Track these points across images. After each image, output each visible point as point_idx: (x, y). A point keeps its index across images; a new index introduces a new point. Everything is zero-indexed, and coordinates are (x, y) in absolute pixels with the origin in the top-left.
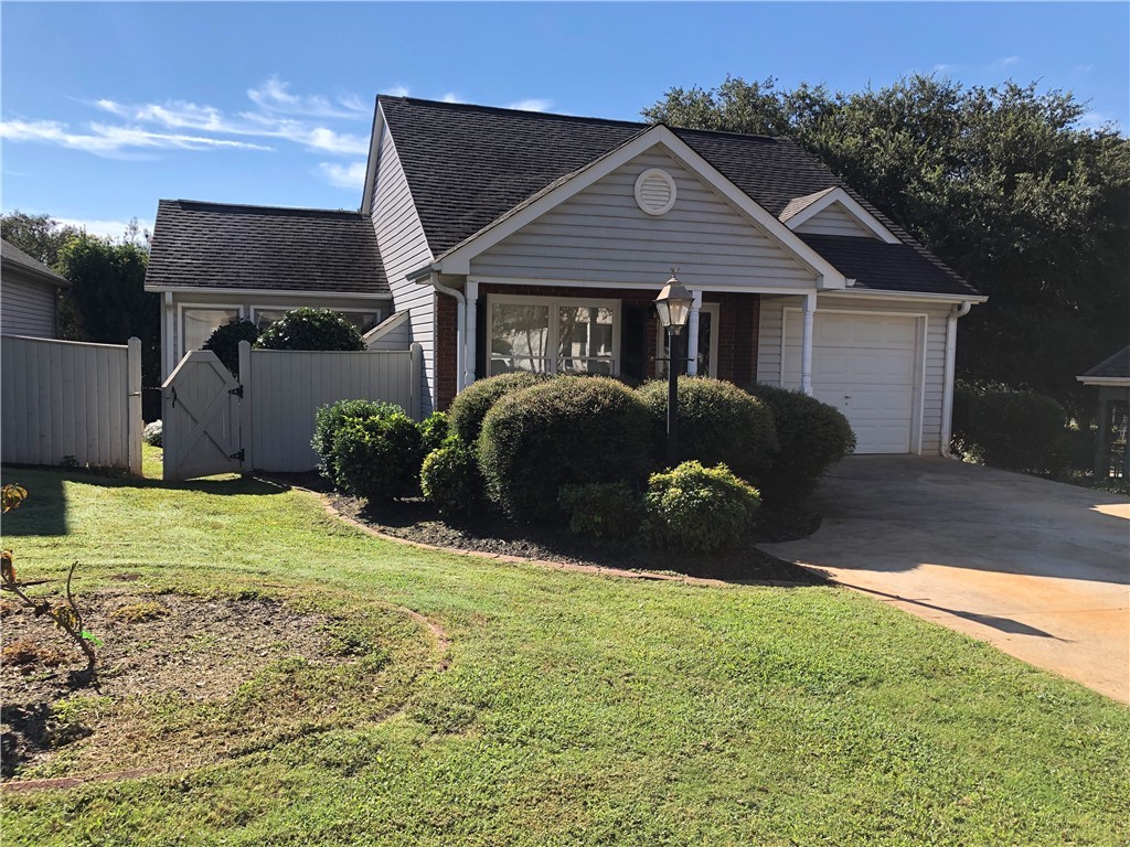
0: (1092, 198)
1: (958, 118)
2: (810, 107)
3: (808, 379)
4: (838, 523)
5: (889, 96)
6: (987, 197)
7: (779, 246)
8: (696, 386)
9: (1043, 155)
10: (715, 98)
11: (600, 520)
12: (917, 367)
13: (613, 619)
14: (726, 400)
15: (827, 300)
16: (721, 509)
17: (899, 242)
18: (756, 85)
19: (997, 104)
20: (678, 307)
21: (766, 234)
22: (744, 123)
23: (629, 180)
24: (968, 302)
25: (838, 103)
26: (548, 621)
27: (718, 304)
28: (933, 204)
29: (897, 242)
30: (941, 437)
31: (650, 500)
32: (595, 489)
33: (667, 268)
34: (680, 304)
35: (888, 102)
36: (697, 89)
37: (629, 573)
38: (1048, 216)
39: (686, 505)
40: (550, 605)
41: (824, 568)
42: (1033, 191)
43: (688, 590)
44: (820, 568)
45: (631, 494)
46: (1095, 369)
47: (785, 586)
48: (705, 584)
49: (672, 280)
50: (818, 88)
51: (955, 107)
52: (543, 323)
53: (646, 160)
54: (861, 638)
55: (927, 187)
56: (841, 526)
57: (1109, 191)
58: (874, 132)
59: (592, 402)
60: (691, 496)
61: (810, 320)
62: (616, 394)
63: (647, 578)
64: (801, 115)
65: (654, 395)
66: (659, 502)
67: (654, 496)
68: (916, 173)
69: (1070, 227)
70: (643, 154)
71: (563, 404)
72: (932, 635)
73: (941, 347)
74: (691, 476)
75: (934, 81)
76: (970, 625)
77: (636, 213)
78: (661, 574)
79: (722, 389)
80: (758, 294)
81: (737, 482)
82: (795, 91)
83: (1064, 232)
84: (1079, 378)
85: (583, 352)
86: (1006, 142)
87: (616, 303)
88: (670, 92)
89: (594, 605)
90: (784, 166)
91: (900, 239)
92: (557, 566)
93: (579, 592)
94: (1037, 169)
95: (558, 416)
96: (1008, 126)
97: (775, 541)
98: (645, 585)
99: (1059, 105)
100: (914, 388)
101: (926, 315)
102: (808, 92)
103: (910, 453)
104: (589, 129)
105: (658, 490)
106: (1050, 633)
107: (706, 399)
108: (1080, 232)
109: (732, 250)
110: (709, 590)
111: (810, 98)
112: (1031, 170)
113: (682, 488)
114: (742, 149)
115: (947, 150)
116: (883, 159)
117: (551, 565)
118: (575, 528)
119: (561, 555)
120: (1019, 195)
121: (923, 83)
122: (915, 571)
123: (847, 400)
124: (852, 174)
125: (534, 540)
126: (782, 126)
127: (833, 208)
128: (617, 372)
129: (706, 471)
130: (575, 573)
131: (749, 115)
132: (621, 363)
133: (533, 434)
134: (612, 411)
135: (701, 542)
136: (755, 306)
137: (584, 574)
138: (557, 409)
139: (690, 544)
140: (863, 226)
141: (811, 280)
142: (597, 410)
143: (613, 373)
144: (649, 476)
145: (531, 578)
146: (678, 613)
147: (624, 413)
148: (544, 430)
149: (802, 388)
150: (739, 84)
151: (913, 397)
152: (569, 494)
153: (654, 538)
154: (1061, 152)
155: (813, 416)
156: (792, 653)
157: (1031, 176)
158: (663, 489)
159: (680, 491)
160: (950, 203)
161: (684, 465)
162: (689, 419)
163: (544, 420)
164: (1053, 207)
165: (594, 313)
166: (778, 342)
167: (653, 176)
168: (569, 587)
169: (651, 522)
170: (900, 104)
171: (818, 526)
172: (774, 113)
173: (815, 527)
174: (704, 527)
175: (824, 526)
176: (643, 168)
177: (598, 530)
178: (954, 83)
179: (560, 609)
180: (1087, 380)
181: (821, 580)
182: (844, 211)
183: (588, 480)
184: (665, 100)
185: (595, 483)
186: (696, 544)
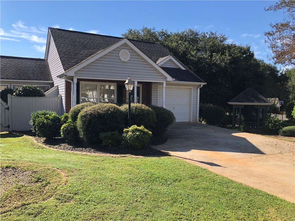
0: (230, 60)
1: (199, 39)
2: (164, 35)
3: (164, 104)
4: (172, 140)
5: (183, 33)
6: (206, 59)
7: (156, 70)
8: (136, 106)
9: (219, 49)
10: (140, 32)
11: (110, 141)
12: (190, 100)
13: (113, 168)
14: (143, 109)
15: (168, 84)
16: (142, 137)
18: (150, 29)
19: (208, 36)
20: (130, 85)
21: (153, 67)
22: (148, 39)
23: (118, 52)
24: (202, 84)
25: (171, 34)
26: (95, 170)
27: (142, 85)
28: (194, 60)
29: (185, 69)
30: (196, 118)
32: (109, 133)
33: (127, 75)
35: (183, 35)
36: (136, 29)
37: (118, 155)
38: (220, 64)
39: (133, 137)
40: (96, 165)
41: (168, 152)
42: (217, 58)
43: (134, 159)
44: (167, 151)
45: (119, 134)
46: (232, 100)
47: (158, 157)
48: (138, 157)
49: (129, 78)
50: (166, 30)
51: (198, 37)
54: (176, 169)
55: (192, 56)
56: (173, 141)
57: (233, 58)
58: (180, 42)
59: (108, 110)
60: (134, 134)
61: (164, 89)
62: (115, 108)
63: (123, 157)
64: (162, 37)
65: (125, 108)
66: (126, 136)
67: (125, 135)
68: (190, 52)
69: (225, 66)
70: (121, 46)
71: (100, 111)
72: (194, 168)
73: (196, 95)
74: (134, 129)
75: (193, 30)
76: (203, 165)
77: (120, 61)
78: (127, 155)
79: (142, 106)
80: (152, 82)
81: (146, 130)
82: (160, 31)
83: (224, 67)
84: (228, 103)
85: (107, 97)
86: (210, 46)
87: (116, 84)
88: (129, 30)
89: (108, 165)
90: (158, 50)
91: (186, 69)
92: (99, 154)
93: (105, 161)
94: (217, 52)
95: (99, 114)
96: (211, 42)
97: (156, 145)
99: (222, 37)
100: (190, 106)
101: (192, 87)
102: (163, 31)
103: (189, 122)
105: (126, 133)
106: (221, 165)
107: (138, 109)
108: (227, 67)
110: (139, 159)
111: (164, 33)
114: (147, 45)
115: (197, 47)
116: (182, 49)
117: (97, 154)
118: (104, 144)
119: (100, 151)
120: (214, 58)
121: (191, 30)
122: (190, 151)
123: (174, 109)
124: (174, 52)
125: (93, 148)
126: (157, 40)
127: (170, 61)
128: (116, 102)
129: (138, 128)
130: (104, 156)
131: (149, 37)
132: (117, 100)
133: (92, 119)
134: (114, 113)
135: (137, 146)
136: (151, 85)
137: (106, 156)
138: (99, 112)
139: (134, 147)
140: (177, 65)
141: (164, 79)
142: (110, 112)
143: (114, 102)
144: (123, 129)
145: (91, 158)
146: (130, 165)
147: (117, 113)
148: (95, 118)
149: (163, 106)
150: (146, 29)
151: (190, 108)
152: (102, 135)
153: (125, 146)
154: (223, 48)
155: (165, 113)
156: (159, 174)
157: (216, 54)
158: (127, 133)
159: (131, 133)
160: (198, 60)
161: (132, 126)
162: (134, 114)
163: (95, 115)
164: (221, 61)
165: (110, 87)
166: (156, 94)
167: (124, 51)
168: (102, 160)
169: (124, 142)
170: (186, 35)
171: (167, 141)
172: (155, 36)
173: (166, 141)
174: (138, 142)
175: (168, 141)
176: (121, 49)
177: (110, 144)
178: (198, 31)
179: (99, 166)
180: (230, 103)
181: (167, 155)
182: (172, 61)
183: (107, 131)
184: (128, 32)
185: (109, 132)
186: (136, 147)
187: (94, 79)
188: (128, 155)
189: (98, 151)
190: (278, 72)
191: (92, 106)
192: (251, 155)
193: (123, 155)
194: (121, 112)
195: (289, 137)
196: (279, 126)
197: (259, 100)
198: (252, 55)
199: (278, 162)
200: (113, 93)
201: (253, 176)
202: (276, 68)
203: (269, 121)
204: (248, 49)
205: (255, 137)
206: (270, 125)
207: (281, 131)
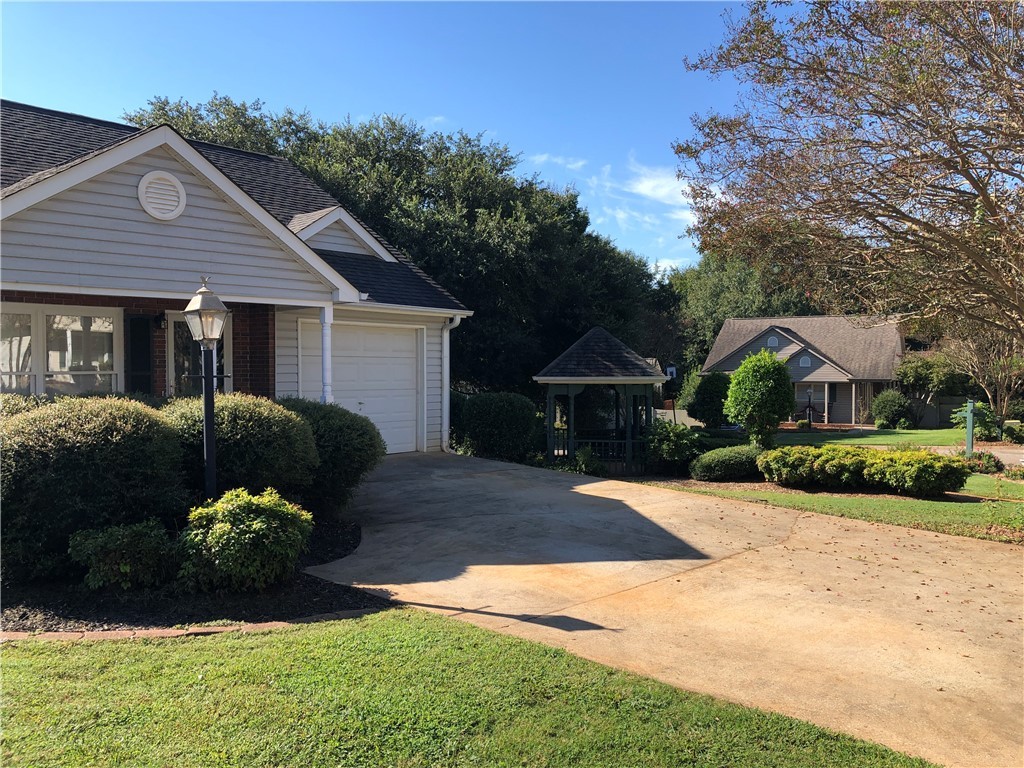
0: (531, 234)
1: (424, 156)
2: (295, 132)
3: (328, 389)
4: (378, 531)
5: (367, 131)
6: (455, 226)
7: (295, 258)
8: (230, 404)
9: (491, 194)
10: (203, 113)
11: (127, 569)
12: (419, 372)
13: (171, 707)
14: (266, 418)
15: (343, 312)
16: (277, 541)
17: (396, 261)
18: (243, 105)
19: (454, 150)
20: (210, 320)
21: (281, 247)
22: (236, 139)
23: (132, 181)
24: (459, 315)
25: (321, 132)
26: (82, 730)
27: (231, 314)
28: (412, 229)
29: (394, 260)
30: (441, 435)
31: (192, 540)
32: (120, 533)
33: (197, 278)
34: (212, 315)
35: (366, 136)
36: (183, 101)
37: (174, 631)
38: (500, 246)
39: (237, 541)
40: (77, 703)
41: (384, 587)
42: (488, 224)
43: (250, 642)
44: (379, 587)
45: (165, 534)
46: (545, 370)
47: (354, 617)
48: (266, 630)
49: (203, 289)
50: (302, 117)
51: (421, 148)
52: (26, 330)
53: (147, 160)
54: (452, 670)
55: (407, 214)
56: (382, 535)
57: (541, 228)
58: (356, 161)
59: (110, 429)
60: (241, 530)
61: (328, 331)
62: (139, 419)
63: (197, 634)
64: (287, 140)
65: (183, 416)
66: (204, 540)
67: (196, 535)
68: (396, 201)
69: (517, 257)
70: (147, 154)
71: (70, 433)
72: (514, 651)
73: (438, 355)
74: (239, 507)
75: (402, 123)
76: (537, 630)
77: (142, 217)
78: (213, 626)
79: (258, 406)
80: (273, 306)
81: (291, 508)
82: (280, 116)
83: (513, 259)
84: (535, 378)
85: (62, 363)
86: (464, 181)
87: (118, 312)
88: (154, 100)
89: (138, 689)
90: (282, 183)
91: (397, 259)
92: (75, 637)
93: (112, 672)
94: (490, 206)
95: (67, 449)
96: (464, 168)
97: (324, 562)
98: (197, 645)
99: (498, 155)
100: (417, 393)
101: (424, 327)
102: (294, 119)
103: (417, 451)
104: (69, 125)
105: (201, 526)
106: (600, 624)
107: (244, 418)
108: (524, 260)
109: (247, 261)
110: (274, 637)
111: (295, 125)
112: (485, 207)
113: (230, 522)
114: (240, 163)
115: (419, 184)
116: (367, 187)
117: (66, 635)
118: (93, 581)
119: (78, 619)
120: (478, 228)
121: (393, 124)
122: (465, 575)
124: (340, 193)
125: (35, 604)
126: (271, 147)
127: (336, 226)
128: (121, 388)
129: (255, 500)
130: (102, 642)
131: (241, 133)
132: (126, 377)
133: (30, 472)
134: (135, 438)
135: (254, 580)
136: (270, 317)
137: (115, 642)
138: (63, 440)
139: (242, 584)
140: (364, 245)
141: (327, 293)
142: (116, 438)
143: (114, 390)
144: (188, 513)
145: (41, 661)
146: (246, 677)
147: (150, 439)
148: (45, 467)
149: (324, 397)
150: (227, 102)
152: (84, 544)
153: (198, 582)
154: (505, 193)
155: (348, 427)
156: (395, 709)
157: (486, 212)
158: (207, 525)
159: (228, 526)
160: (426, 229)
161: (228, 495)
162: (226, 440)
163: (45, 455)
164: (504, 238)
165: (87, 322)
166: (294, 352)
167: (158, 179)
168: (98, 666)
169: (194, 565)
170: (377, 140)
171: (360, 537)
172: (264, 133)
173: (357, 541)
174: (258, 563)
175: (366, 536)
176: (148, 169)
177: (125, 581)
178: (418, 127)
179: (94, 705)
180: (540, 379)
181: (384, 602)
182: (346, 229)
183: (108, 522)
184: (149, 108)
185: (118, 525)
186: (249, 582)
187: (19, 292)
188: (221, 622)
189: (67, 618)
190: (650, 277)
191: (31, 415)
192: (671, 566)
193: (194, 628)
194: (167, 434)
195: (722, 484)
196: (689, 448)
197: (627, 367)
198: (585, 222)
199: (763, 582)
200: (106, 348)
201: (724, 655)
202: (645, 265)
203: (661, 434)
204: (573, 201)
205: (648, 493)
206: (664, 447)
207: (698, 465)
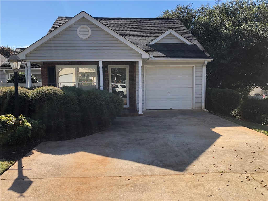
12: (193, 82)
17: (192, 44)
23: (75, 29)
24: (206, 61)
27: (128, 66)
30: (201, 104)
61: (140, 68)
73: (201, 75)
91: (193, 43)
100: (193, 89)
103: (192, 109)
123: (169, 93)
127: (170, 35)
132: (98, 84)
140: (181, 40)
151: (192, 91)
167: (83, 27)
176: (79, 25)
182: (174, 36)
